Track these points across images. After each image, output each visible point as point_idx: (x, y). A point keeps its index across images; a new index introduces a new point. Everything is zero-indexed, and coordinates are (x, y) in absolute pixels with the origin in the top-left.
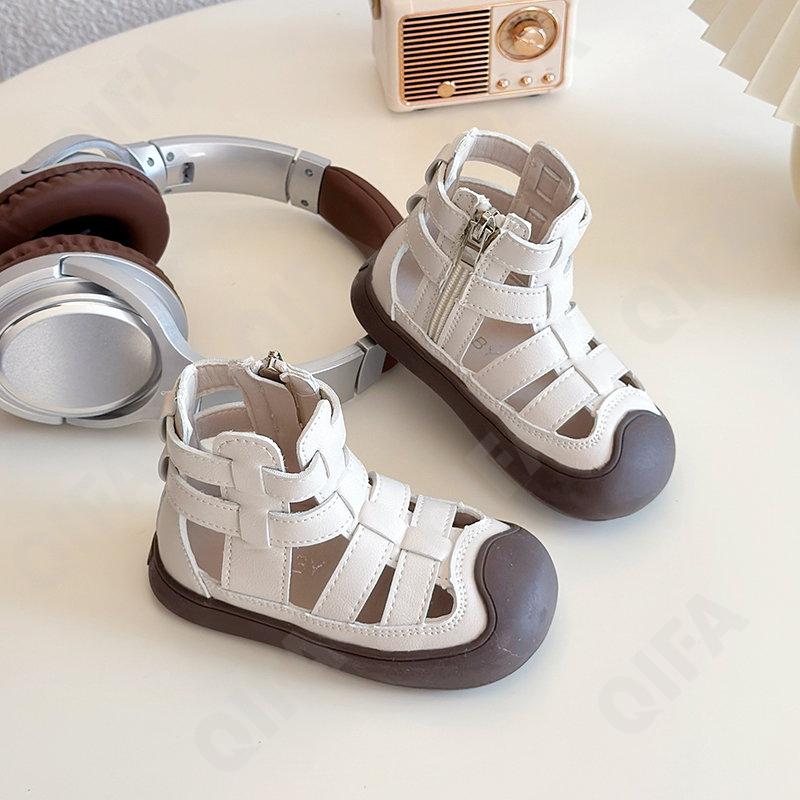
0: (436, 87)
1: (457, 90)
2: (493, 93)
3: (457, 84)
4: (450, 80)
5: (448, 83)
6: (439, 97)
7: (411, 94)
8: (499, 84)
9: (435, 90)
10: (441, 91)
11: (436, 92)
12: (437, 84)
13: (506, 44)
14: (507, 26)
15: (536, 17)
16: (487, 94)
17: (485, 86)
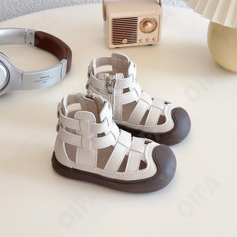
0: (122, 40)
1: (128, 42)
2: (138, 43)
3: (128, 40)
4: (126, 38)
5: (125, 39)
6: (123, 44)
7: (114, 43)
8: (140, 40)
9: (121, 41)
10: (123, 42)
11: (122, 42)
12: (122, 39)
13: (142, 29)
14: (142, 23)
15: (150, 20)
16: (136, 43)
17: (136, 41)
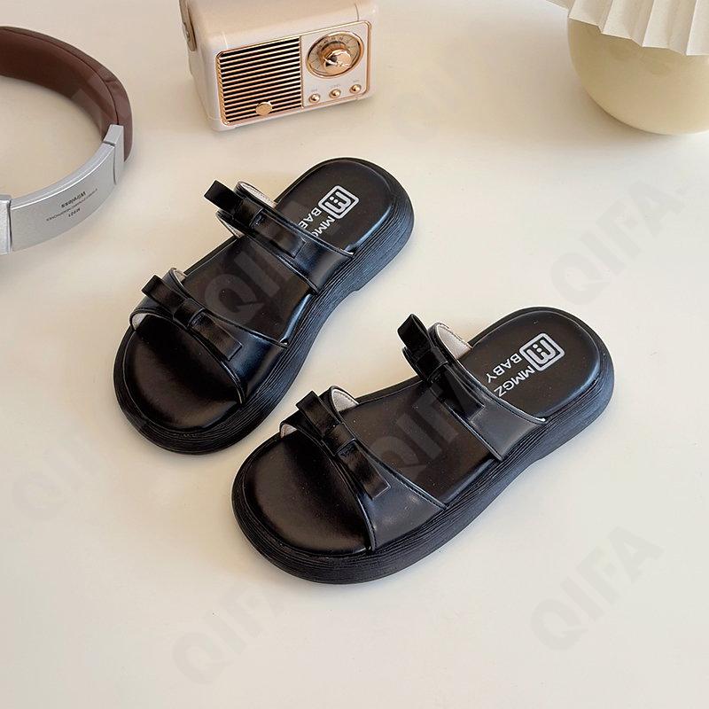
0: (255, 107)
1: (274, 107)
2: (306, 107)
3: (272, 103)
4: (267, 100)
5: (265, 103)
6: (258, 116)
7: (232, 116)
8: (312, 98)
9: (254, 110)
10: (259, 110)
12: (257, 104)
13: (316, 65)
14: (317, 49)
15: (342, 40)
16: (302, 108)
17: (299, 102)
